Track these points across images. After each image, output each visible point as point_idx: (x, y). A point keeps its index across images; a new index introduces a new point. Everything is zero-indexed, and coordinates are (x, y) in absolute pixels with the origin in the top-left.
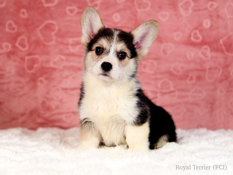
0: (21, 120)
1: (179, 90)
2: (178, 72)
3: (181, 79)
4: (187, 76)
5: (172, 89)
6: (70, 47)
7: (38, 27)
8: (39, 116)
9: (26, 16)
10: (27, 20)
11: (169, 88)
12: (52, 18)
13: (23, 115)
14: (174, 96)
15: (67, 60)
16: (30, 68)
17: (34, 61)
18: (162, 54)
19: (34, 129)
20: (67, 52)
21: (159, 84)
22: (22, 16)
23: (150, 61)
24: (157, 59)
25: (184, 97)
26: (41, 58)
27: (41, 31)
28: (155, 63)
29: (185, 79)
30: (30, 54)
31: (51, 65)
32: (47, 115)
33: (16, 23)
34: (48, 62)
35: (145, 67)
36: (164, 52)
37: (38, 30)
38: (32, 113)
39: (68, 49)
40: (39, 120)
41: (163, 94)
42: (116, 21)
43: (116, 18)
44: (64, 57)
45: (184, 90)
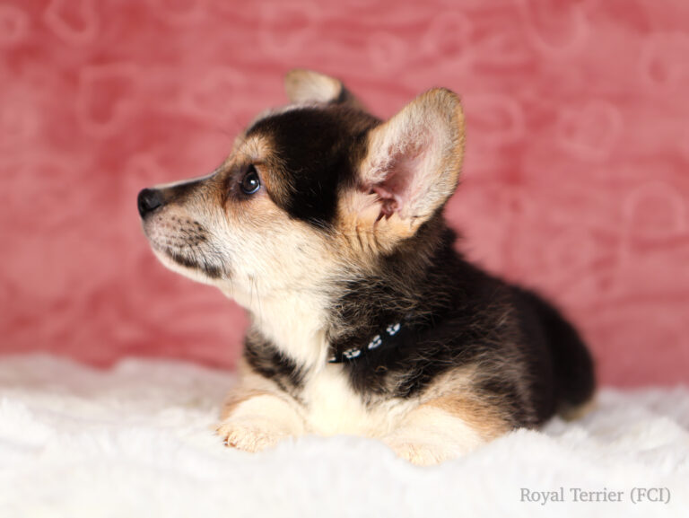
0: (52, 325)
5: (682, 226)
6: (264, 36)
8: (127, 314)
13: (60, 305)
16: (101, 114)
17: (114, 90)
19: (103, 364)
20: (251, 54)
21: (629, 205)
24: (626, 99)
26: (144, 78)
28: (615, 116)
30: (100, 58)
31: (186, 106)
32: (160, 310)
34: (172, 92)
35: (570, 131)
36: (657, 70)
38: (97, 301)
39: (255, 43)
40: (126, 333)
41: (643, 246)
44: (237, 78)
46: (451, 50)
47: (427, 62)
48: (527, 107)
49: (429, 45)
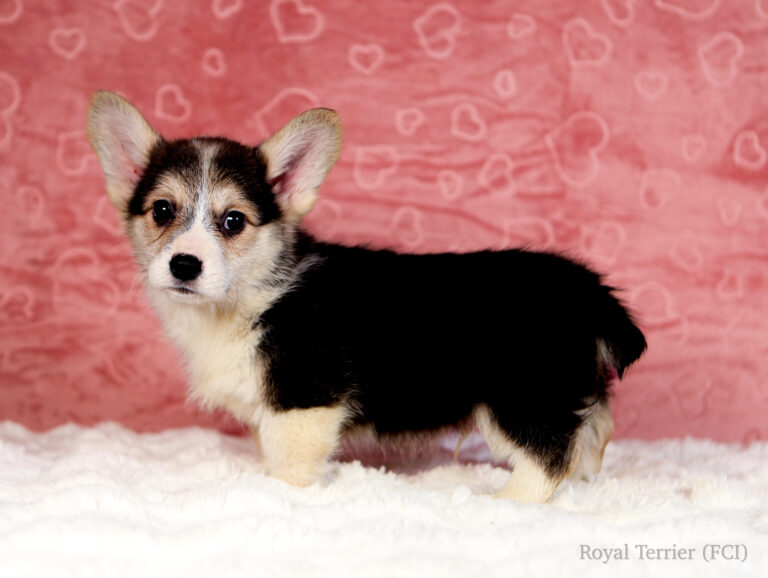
1: (691, 319)
2: (693, 261)
3: (701, 283)
4: (719, 275)
5: (671, 315)
6: (357, 173)
7: (259, 106)
9: (220, 72)
10: (225, 83)
11: (662, 312)
12: (303, 78)
14: (678, 337)
15: (347, 216)
18: (644, 205)
20: (347, 188)
22: (209, 71)
23: (605, 225)
24: (628, 219)
25: (707, 340)
27: (266, 118)
28: (622, 231)
29: (714, 285)
33: (188, 93)
36: (651, 197)
37: (258, 115)
39: (351, 179)
42: (504, 94)
43: (505, 85)
45: (705, 319)
46: (500, 183)
47: (483, 191)
48: (556, 225)
49: (483, 179)
